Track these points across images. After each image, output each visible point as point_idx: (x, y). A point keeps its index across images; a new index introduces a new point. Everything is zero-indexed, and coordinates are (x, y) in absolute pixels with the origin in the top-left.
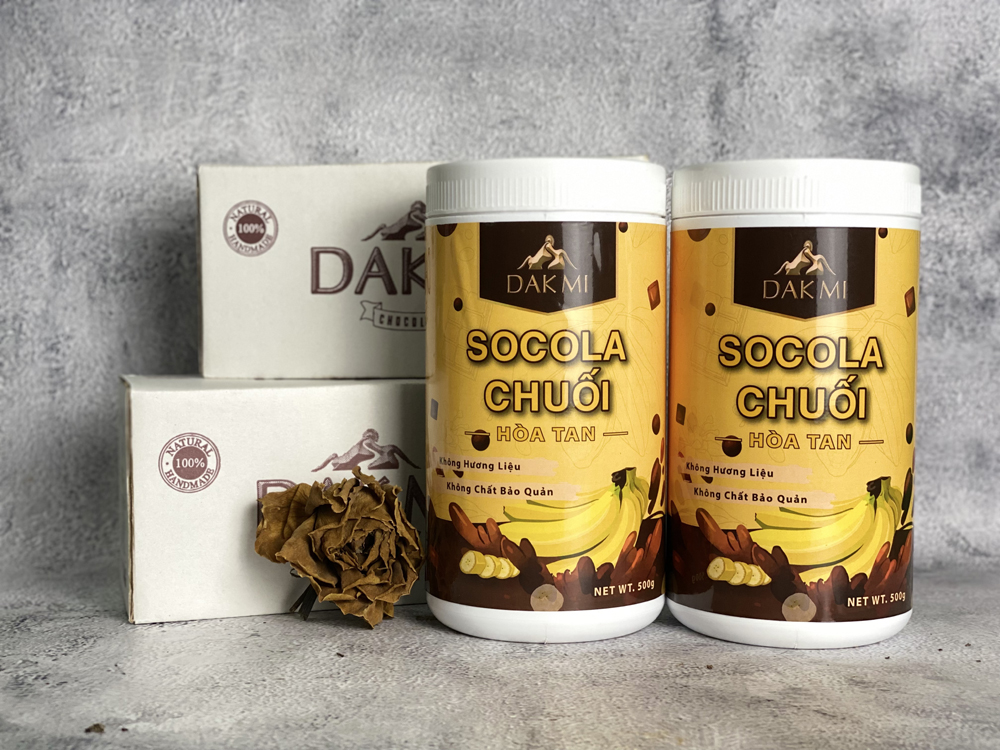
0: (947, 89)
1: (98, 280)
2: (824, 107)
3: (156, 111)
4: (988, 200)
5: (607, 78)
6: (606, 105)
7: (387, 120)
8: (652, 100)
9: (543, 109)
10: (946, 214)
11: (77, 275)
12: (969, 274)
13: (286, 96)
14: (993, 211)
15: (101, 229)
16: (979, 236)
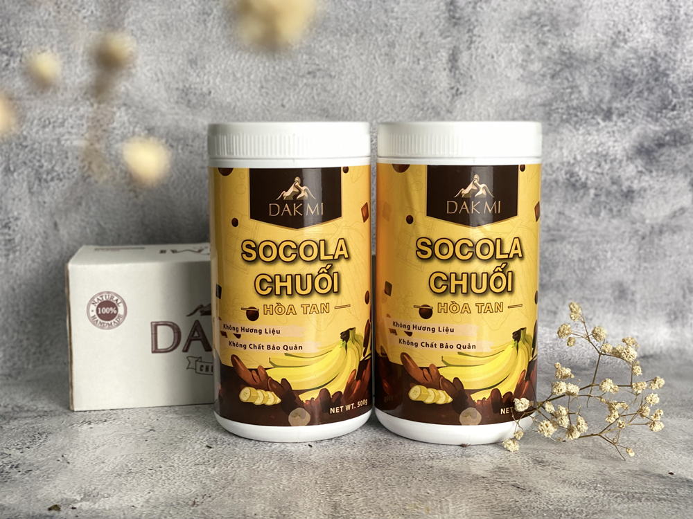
0: (605, 52)
1: (35, 180)
2: (524, 64)
3: (71, 64)
4: (631, 126)
5: (380, 43)
6: (379, 62)
7: (230, 71)
8: (410, 58)
9: (336, 64)
10: (604, 135)
11: (21, 177)
12: (616, 175)
13: (161, 54)
14: (634, 132)
15: (36, 146)
16: (625, 149)
